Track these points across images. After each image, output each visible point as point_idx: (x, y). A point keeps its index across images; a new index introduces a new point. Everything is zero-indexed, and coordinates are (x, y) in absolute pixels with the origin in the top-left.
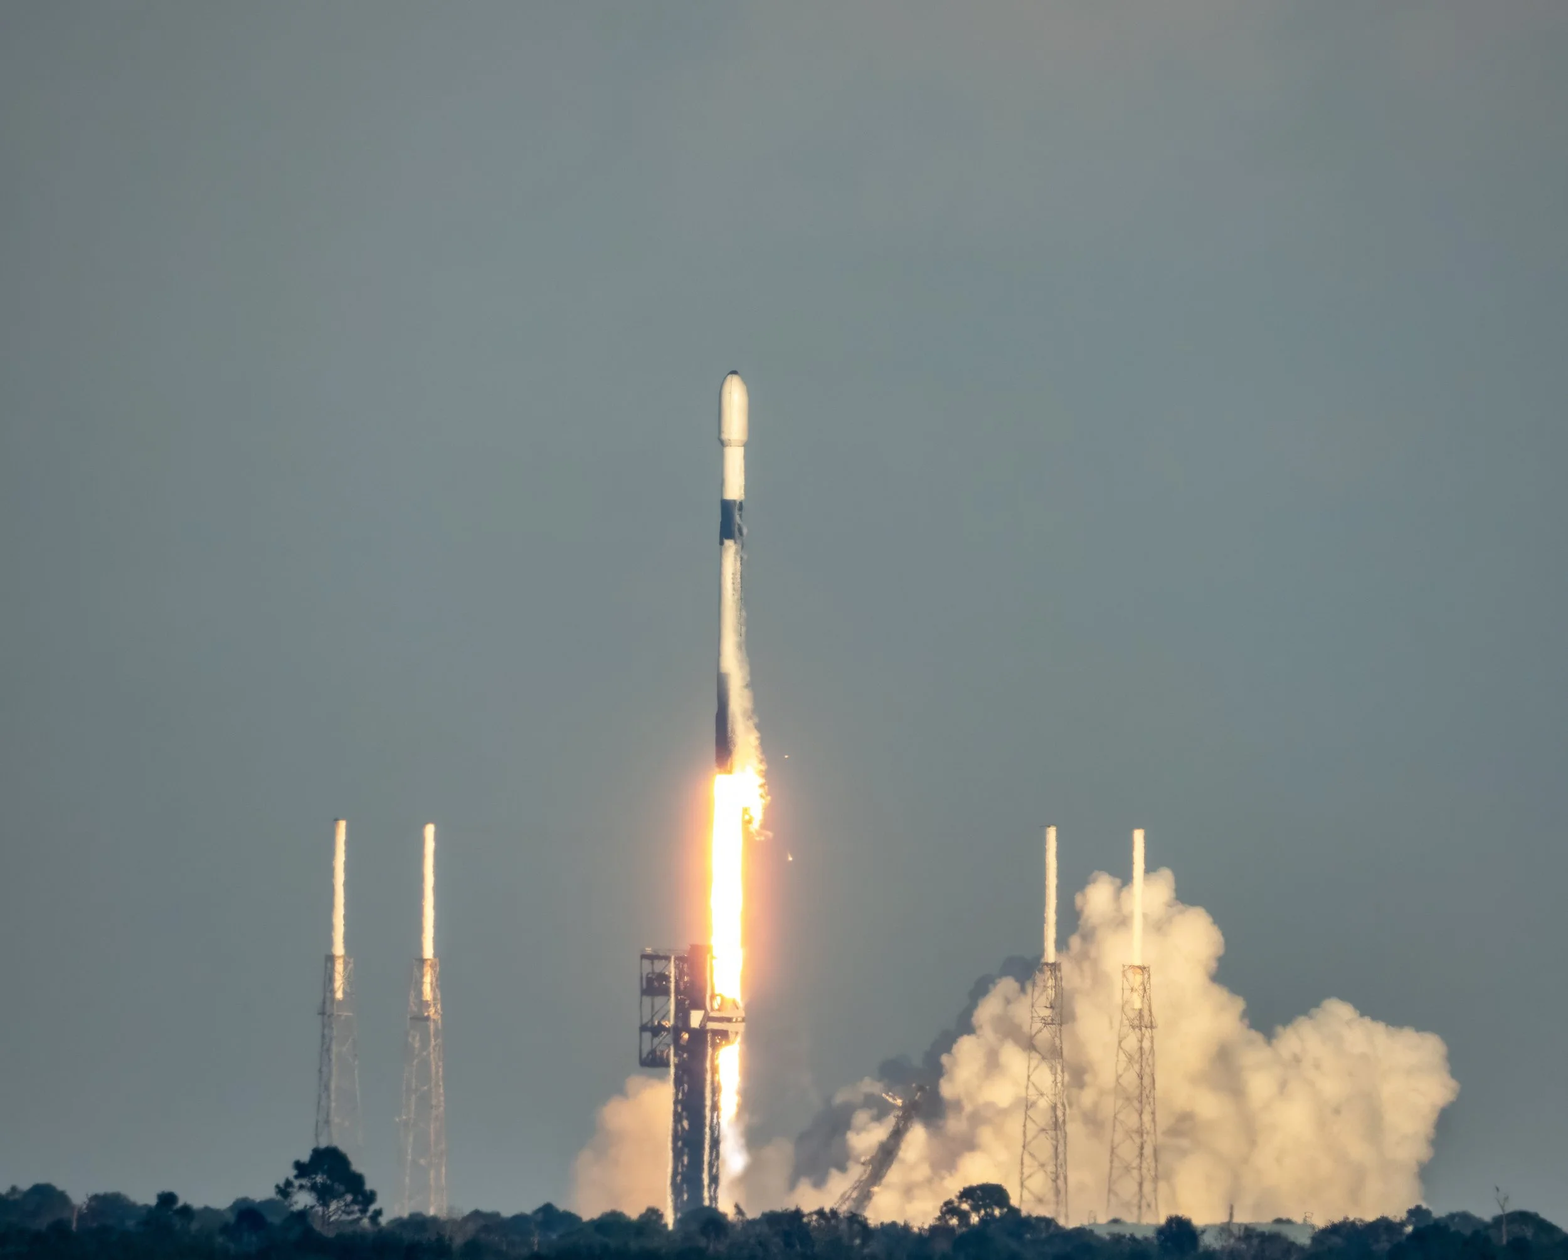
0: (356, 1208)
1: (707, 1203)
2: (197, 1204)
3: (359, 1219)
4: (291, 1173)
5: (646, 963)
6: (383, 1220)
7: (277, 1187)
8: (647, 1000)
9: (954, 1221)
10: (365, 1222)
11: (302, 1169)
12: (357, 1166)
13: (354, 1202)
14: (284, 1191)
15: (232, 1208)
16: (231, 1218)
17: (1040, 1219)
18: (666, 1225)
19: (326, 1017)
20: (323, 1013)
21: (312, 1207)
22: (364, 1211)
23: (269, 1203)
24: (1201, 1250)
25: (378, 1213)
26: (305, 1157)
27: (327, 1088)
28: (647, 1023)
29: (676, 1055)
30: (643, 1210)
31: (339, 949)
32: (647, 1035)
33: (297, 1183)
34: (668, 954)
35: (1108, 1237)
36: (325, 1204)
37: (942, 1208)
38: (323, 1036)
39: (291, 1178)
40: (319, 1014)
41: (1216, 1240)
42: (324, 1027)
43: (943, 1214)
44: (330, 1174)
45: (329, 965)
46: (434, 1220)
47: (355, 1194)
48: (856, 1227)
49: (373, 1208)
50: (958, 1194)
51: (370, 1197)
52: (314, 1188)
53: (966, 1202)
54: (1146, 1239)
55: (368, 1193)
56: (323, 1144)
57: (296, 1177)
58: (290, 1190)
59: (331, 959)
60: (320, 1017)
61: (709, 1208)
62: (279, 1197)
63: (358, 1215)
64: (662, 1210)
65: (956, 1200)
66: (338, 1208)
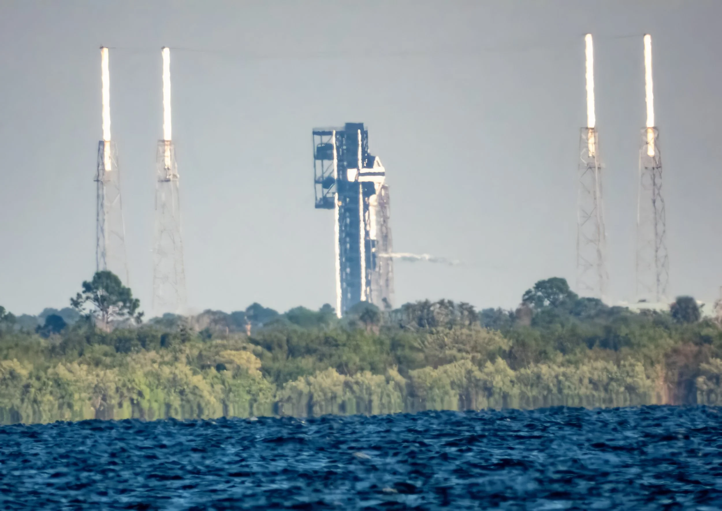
0: (126, 311)
1: (363, 298)
2: (17, 313)
3: (128, 319)
4: (81, 289)
5: (317, 138)
6: (145, 319)
7: (72, 299)
8: (319, 162)
9: (532, 305)
10: (133, 321)
11: (87, 287)
12: (125, 283)
13: (124, 306)
14: (76, 303)
15: (42, 316)
16: (42, 322)
17: (590, 300)
18: (336, 314)
19: (99, 183)
20: (98, 181)
21: (95, 312)
22: (131, 313)
23: (66, 310)
24: (701, 320)
25: (141, 314)
26: (90, 279)
27: (102, 230)
28: (319, 178)
29: (339, 199)
30: (321, 306)
31: (107, 136)
32: (319, 186)
33: (84, 296)
34: (331, 131)
35: (638, 312)
36: (104, 309)
37: (524, 295)
38: (98, 196)
39: (81, 293)
40: (95, 181)
41: (713, 312)
42: (98, 189)
43: (525, 301)
44: (107, 288)
45: (101, 147)
46: (180, 317)
47: (124, 302)
48: (466, 313)
49: (138, 311)
50: (535, 286)
51: (135, 304)
52: (96, 299)
53: (541, 291)
54: (663, 312)
55: (134, 301)
56: (101, 269)
57: (84, 292)
58: (80, 300)
59: (102, 143)
60: (96, 183)
61: (366, 302)
62: (71, 307)
63: (127, 316)
64: (333, 306)
65: (533, 290)
66: (114, 312)
